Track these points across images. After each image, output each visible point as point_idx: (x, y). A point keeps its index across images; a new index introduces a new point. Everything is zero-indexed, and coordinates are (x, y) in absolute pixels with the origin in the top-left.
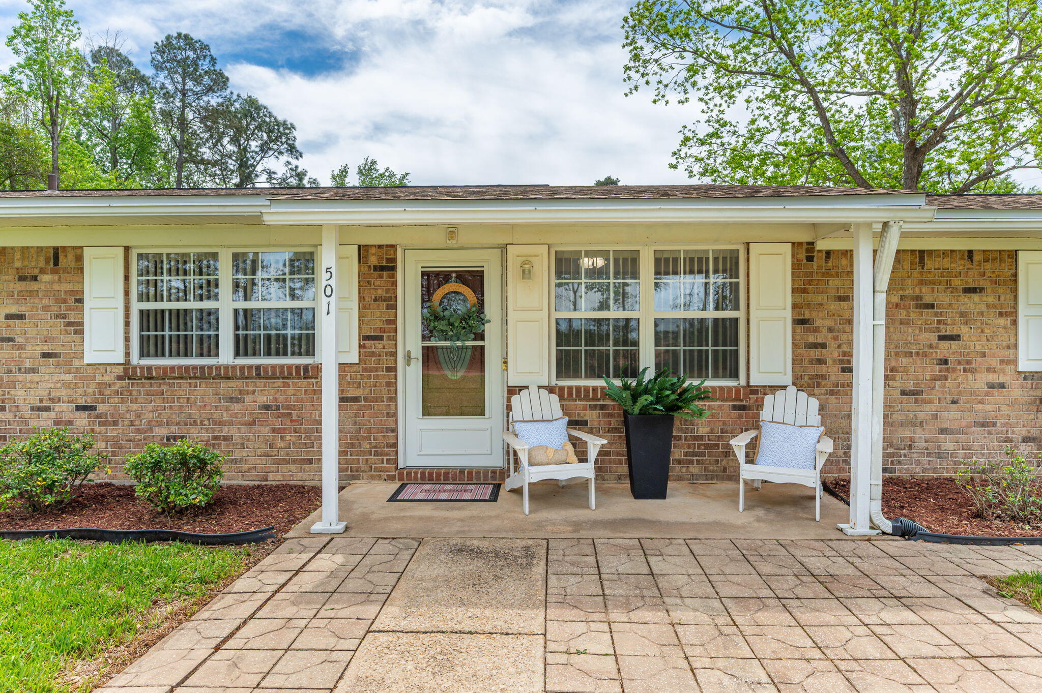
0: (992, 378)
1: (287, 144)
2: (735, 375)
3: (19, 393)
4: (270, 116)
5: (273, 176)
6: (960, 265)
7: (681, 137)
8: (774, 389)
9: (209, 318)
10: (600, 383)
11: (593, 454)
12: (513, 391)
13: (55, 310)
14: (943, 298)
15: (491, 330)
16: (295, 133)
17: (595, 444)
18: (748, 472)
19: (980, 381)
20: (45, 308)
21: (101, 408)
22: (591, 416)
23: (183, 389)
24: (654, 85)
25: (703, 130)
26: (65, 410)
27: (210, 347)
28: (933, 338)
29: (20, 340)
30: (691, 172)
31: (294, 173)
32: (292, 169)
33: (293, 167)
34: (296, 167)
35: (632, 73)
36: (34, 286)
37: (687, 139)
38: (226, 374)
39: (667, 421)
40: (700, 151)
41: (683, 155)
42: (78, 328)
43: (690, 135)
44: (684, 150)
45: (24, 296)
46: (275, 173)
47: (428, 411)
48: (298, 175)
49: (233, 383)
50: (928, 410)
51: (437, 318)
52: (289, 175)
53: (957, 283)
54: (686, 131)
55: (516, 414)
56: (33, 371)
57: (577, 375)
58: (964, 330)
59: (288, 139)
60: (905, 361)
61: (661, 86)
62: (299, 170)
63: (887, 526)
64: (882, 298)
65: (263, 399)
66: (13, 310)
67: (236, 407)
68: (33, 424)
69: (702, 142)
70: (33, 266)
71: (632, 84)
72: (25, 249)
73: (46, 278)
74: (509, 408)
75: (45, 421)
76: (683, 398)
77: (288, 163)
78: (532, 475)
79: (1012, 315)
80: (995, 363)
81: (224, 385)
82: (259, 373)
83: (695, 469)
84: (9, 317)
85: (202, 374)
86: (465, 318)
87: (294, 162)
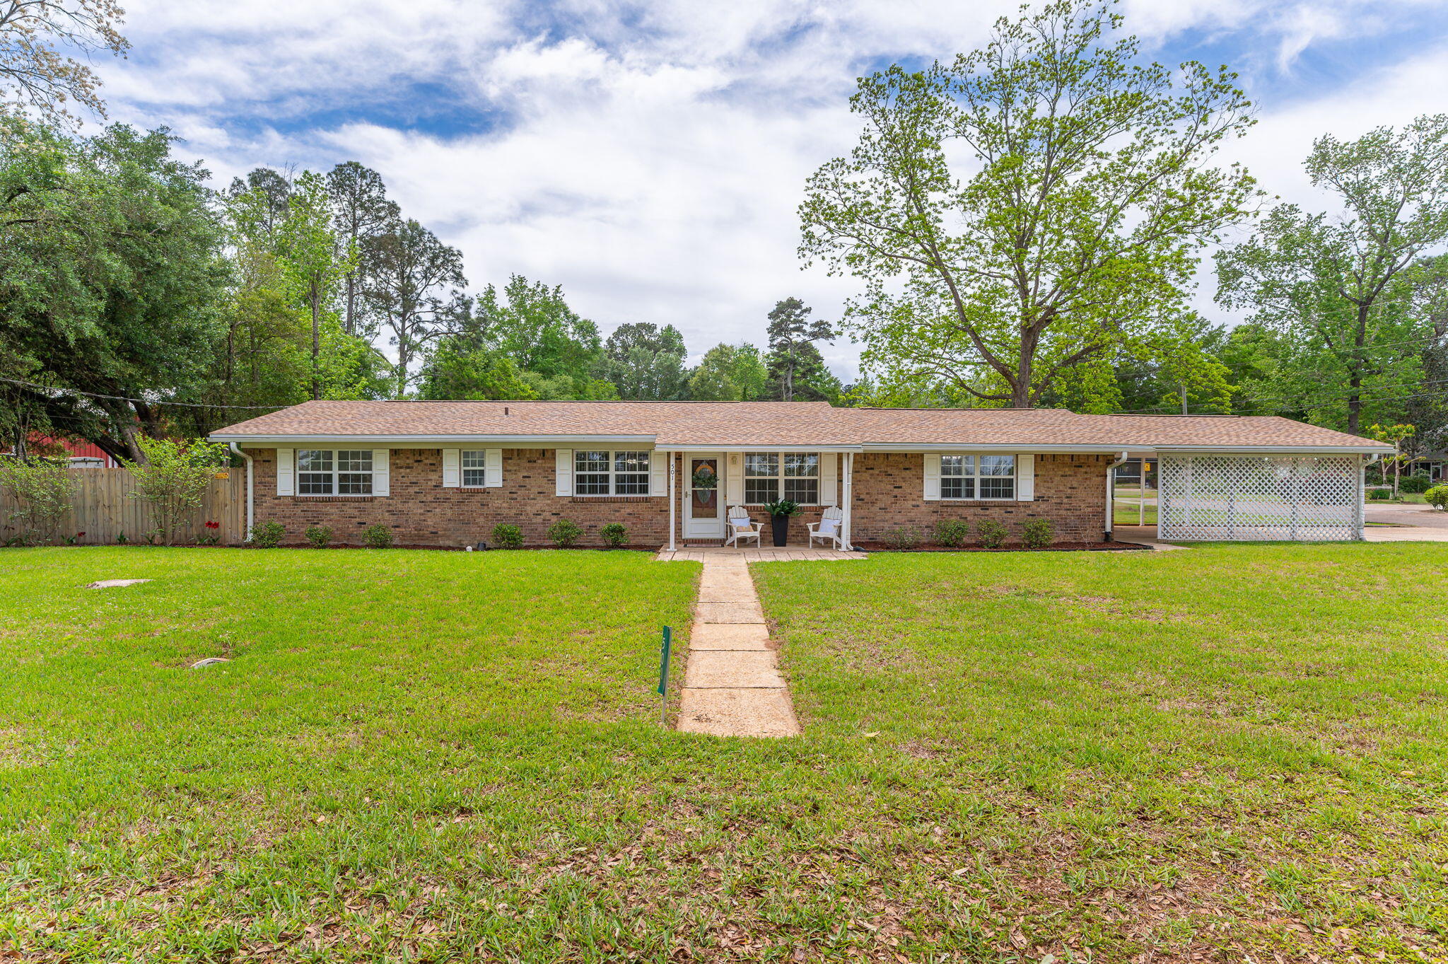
0: (914, 503)
1: (453, 271)
2: (816, 502)
3: (529, 508)
4: (436, 242)
5: (438, 305)
6: (902, 459)
7: (845, 308)
8: (827, 507)
9: (606, 478)
10: (762, 505)
11: (759, 528)
12: (728, 508)
13: (543, 474)
14: (895, 472)
15: (720, 483)
16: (462, 261)
17: (760, 526)
18: (813, 534)
19: (910, 504)
20: (539, 474)
21: (562, 514)
22: (759, 517)
23: (596, 507)
24: (828, 260)
25: (865, 303)
26: (547, 515)
27: (605, 490)
28: (892, 487)
29: (528, 486)
30: (854, 338)
31: (460, 302)
32: (458, 299)
33: (460, 296)
34: (463, 296)
35: (806, 252)
36: (535, 465)
37: (850, 310)
38: (613, 501)
39: (786, 518)
40: (863, 321)
41: (847, 322)
42: (553, 482)
43: (853, 306)
44: (848, 318)
45: (530, 469)
46: (440, 302)
47: (694, 516)
48: (464, 304)
49: (616, 504)
50: (889, 515)
51: (698, 478)
52: (455, 304)
53: (901, 466)
54: (850, 302)
55: (730, 516)
56: (534, 499)
57: (754, 502)
58: (903, 484)
59: (454, 266)
60: (880, 496)
61: (834, 261)
62: (466, 298)
63: (852, 548)
64: (850, 476)
65: (628, 511)
66: (526, 474)
67: (617, 514)
68: (534, 521)
69: (864, 313)
70: (534, 456)
71: (805, 260)
72: (530, 450)
73: (540, 461)
74: (728, 514)
75: (539, 519)
76: (791, 509)
77: (455, 292)
78: (738, 535)
79: (922, 478)
80: (915, 497)
81: (612, 505)
82: (628, 500)
83: (799, 538)
84: (524, 477)
85: (605, 501)
86: (710, 479)
87: (460, 290)
